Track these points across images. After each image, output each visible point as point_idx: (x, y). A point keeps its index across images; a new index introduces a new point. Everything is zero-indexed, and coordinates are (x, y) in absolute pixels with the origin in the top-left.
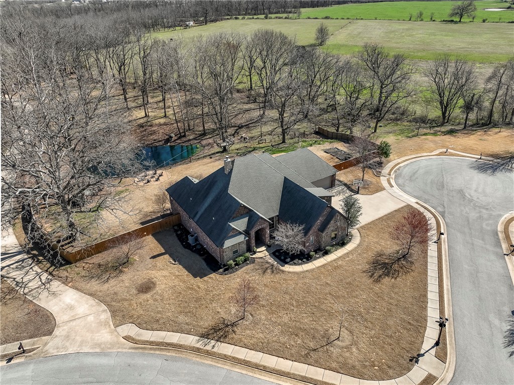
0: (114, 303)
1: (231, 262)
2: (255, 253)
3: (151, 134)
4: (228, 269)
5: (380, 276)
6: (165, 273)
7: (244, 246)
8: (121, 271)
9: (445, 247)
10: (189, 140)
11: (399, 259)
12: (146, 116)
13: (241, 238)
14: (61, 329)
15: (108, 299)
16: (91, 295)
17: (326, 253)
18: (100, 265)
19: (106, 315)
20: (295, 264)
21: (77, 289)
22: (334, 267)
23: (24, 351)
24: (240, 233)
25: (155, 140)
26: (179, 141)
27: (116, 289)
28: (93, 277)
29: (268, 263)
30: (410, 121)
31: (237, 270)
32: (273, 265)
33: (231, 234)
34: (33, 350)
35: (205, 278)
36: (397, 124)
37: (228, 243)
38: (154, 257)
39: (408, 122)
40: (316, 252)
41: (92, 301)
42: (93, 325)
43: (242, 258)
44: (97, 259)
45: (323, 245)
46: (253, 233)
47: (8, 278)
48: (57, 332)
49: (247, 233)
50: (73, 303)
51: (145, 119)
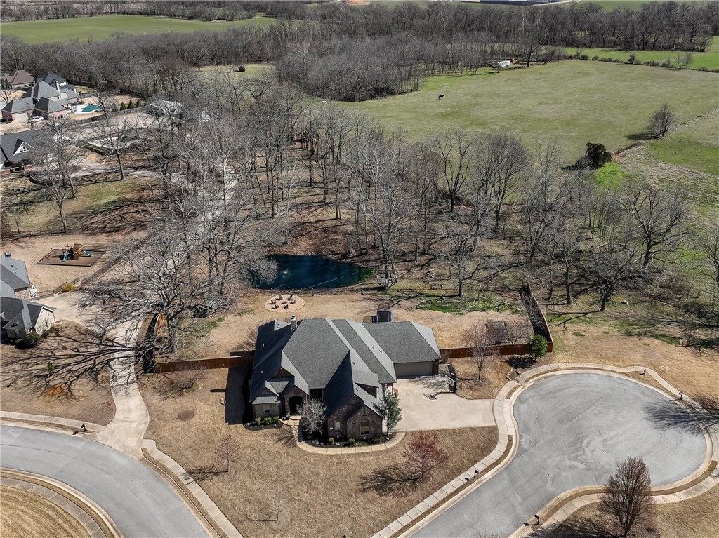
0: (156, 419)
1: (259, 420)
2: (287, 419)
4: (254, 426)
6: (209, 409)
7: (277, 409)
8: (182, 394)
9: (472, 487)
11: (408, 479)
14: (113, 424)
15: (155, 414)
16: (147, 406)
18: (172, 382)
19: (144, 427)
20: (311, 444)
21: (143, 397)
23: (85, 431)
27: (167, 409)
28: (160, 391)
30: (678, 307)
31: (261, 429)
32: (292, 437)
33: (264, 392)
34: (90, 432)
35: (232, 426)
36: (653, 306)
37: (259, 401)
38: (213, 391)
39: (674, 306)
40: (337, 440)
41: (144, 411)
42: (132, 431)
43: (271, 419)
44: (172, 376)
45: (349, 436)
46: (287, 399)
47: (112, 369)
48: (110, 426)
49: (281, 397)
50: (133, 407)
51: (335, 221)
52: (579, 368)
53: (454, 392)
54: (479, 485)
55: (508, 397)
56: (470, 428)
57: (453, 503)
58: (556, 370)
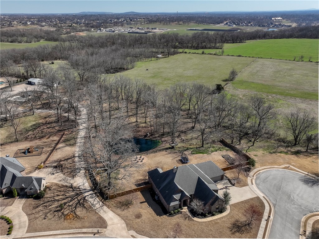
0: (127, 221)
1: (172, 212)
2: (182, 209)
3: (138, 132)
4: (171, 215)
5: (235, 232)
6: (145, 211)
7: (178, 206)
8: (129, 207)
9: (270, 223)
10: (156, 137)
11: (246, 225)
12: (137, 121)
13: (177, 203)
14: (109, 227)
15: (124, 218)
16: (118, 215)
17: (213, 215)
18: (120, 202)
19: (124, 225)
20: (199, 218)
21: (113, 211)
22: (215, 222)
23: (98, 233)
24: (177, 200)
25: (140, 135)
26: (151, 137)
27: (128, 215)
28: (118, 207)
29: (187, 215)
30: (275, 140)
31: (174, 216)
32: (189, 216)
33: (174, 200)
34: (101, 233)
35: (161, 217)
36: (267, 142)
37: (172, 204)
38: (141, 203)
39: (274, 140)
40: (208, 214)
41: (119, 218)
42: (120, 228)
43: (177, 211)
44: (119, 199)
45: (212, 211)
46: (182, 201)
47: (88, 201)
48: (108, 228)
49: (180, 200)
50: (112, 217)
51: (136, 123)
52: (266, 168)
53: (234, 186)
54: (272, 222)
55: (252, 184)
56: (251, 199)
57: (269, 231)
58: (260, 170)
